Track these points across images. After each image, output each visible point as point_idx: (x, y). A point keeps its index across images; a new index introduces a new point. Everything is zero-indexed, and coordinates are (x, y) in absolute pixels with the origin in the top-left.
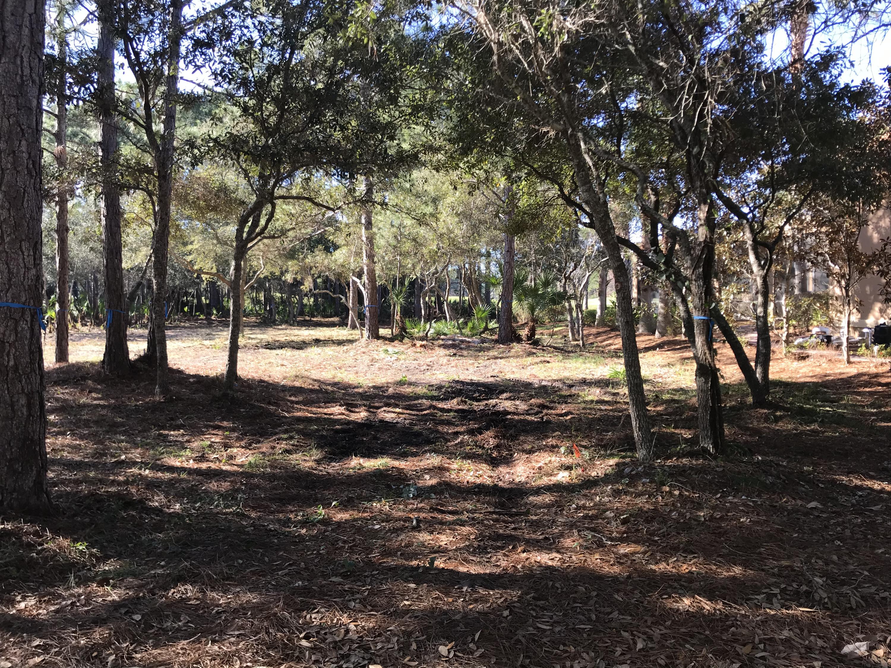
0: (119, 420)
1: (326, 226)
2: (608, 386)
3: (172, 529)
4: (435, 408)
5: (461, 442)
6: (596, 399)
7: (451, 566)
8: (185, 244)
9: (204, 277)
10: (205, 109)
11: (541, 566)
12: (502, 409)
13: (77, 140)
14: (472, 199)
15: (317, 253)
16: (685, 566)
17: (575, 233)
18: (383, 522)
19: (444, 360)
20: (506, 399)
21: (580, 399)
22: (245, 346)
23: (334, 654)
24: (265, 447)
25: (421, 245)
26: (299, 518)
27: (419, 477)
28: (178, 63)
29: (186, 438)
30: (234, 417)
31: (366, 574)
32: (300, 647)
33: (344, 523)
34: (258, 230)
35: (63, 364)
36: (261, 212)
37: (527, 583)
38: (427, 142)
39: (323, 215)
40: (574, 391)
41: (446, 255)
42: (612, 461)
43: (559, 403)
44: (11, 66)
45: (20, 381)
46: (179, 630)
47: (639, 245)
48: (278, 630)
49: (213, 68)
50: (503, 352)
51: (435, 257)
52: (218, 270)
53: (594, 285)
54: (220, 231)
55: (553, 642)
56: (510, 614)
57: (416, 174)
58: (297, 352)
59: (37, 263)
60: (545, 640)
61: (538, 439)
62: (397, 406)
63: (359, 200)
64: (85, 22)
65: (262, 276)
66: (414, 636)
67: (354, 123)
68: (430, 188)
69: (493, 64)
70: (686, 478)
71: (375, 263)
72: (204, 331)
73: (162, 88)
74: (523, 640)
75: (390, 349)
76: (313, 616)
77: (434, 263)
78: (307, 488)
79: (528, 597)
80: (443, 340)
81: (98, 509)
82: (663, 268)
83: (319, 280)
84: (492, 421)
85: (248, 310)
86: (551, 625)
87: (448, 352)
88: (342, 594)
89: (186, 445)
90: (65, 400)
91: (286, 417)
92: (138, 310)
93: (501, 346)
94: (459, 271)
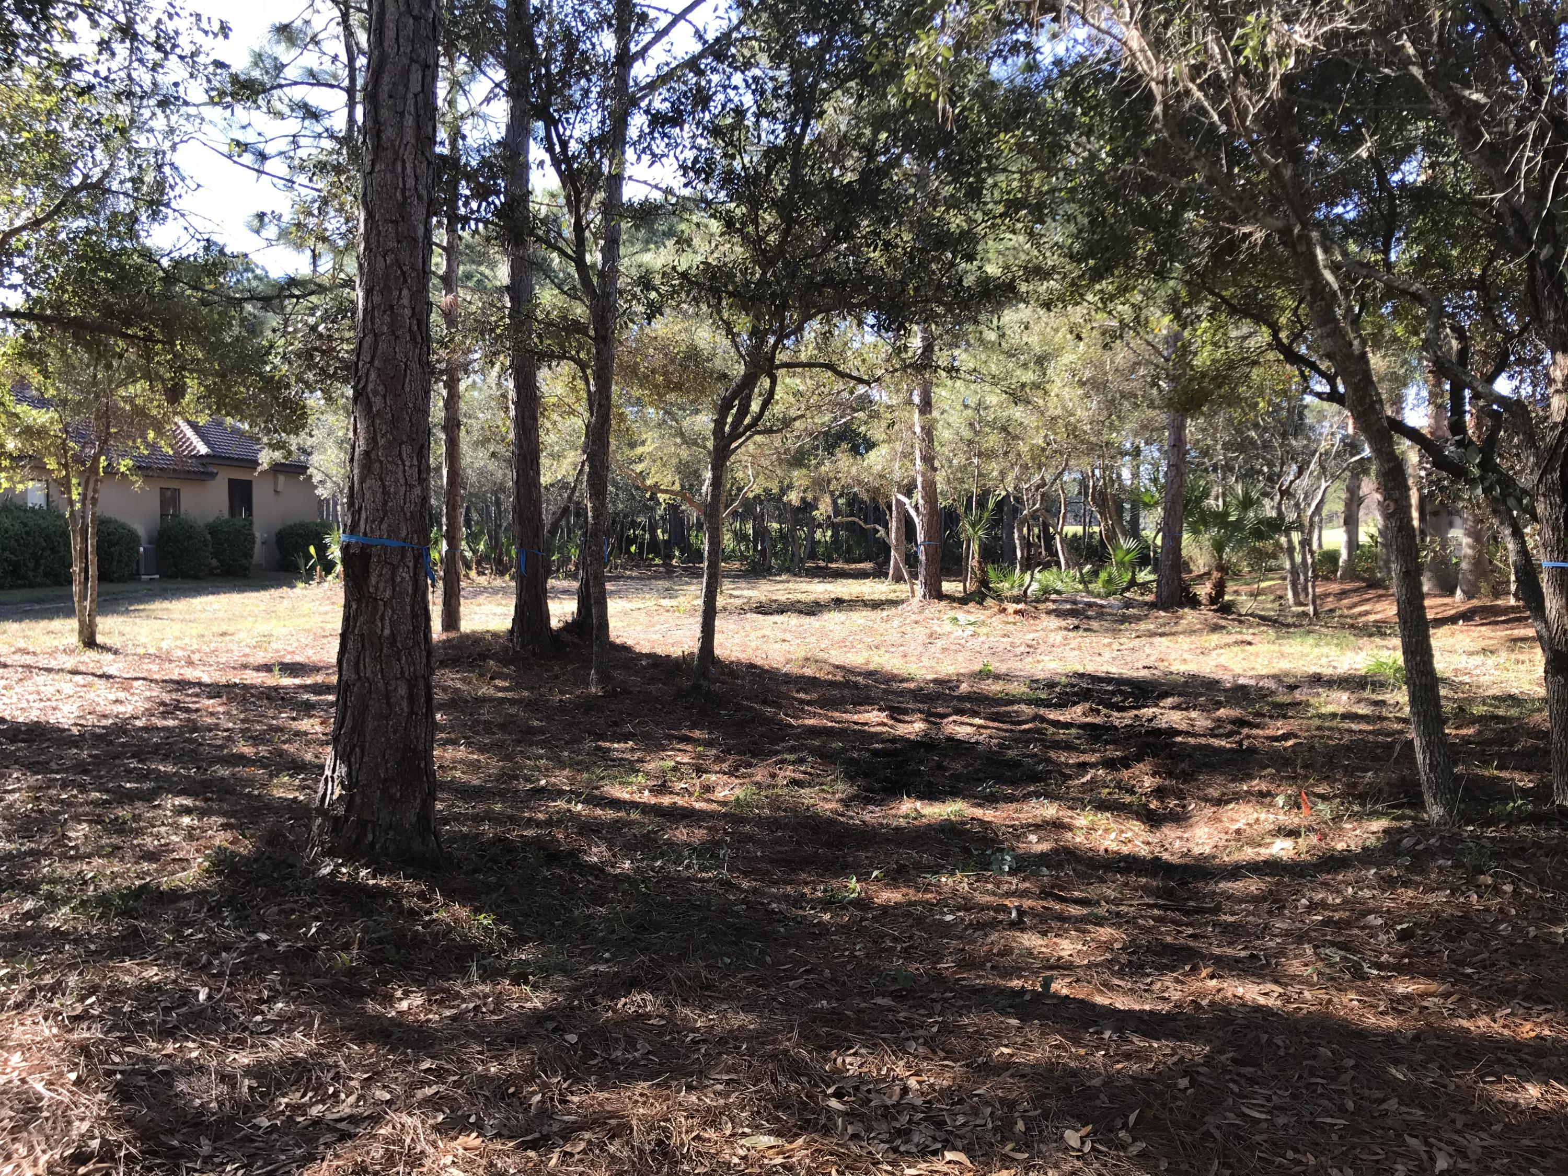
0: (536, 723)
1: (855, 410)
2: (1364, 689)
3: (619, 902)
4: (1043, 719)
5: (1093, 781)
6: (1341, 710)
7: (1081, 992)
8: (632, 445)
9: (661, 497)
10: (661, 226)
11: (1244, 1005)
12: (1164, 726)
13: (470, 284)
14: (1107, 357)
15: (839, 455)
16: (1528, 1026)
17: (1299, 412)
18: (959, 910)
19: (1058, 637)
20: (1173, 708)
21: (1312, 711)
22: (725, 609)
23: (884, 1126)
24: (760, 774)
25: (1015, 438)
26: (819, 894)
27: (1018, 837)
28: (623, 153)
29: (637, 755)
30: (711, 723)
31: (933, 996)
32: (828, 1109)
33: (894, 908)
34: (747, 421)
35: (452, 635)
36: (752, 391)
37: (1220, 1034)
38: (1029, 261)
39: (852, 393)
40: (1298, 695)
41: (1061, 454)
42: (1378, 825)
43: (1271, 717)
44: (389, 176)
45: (399, 660)
46: (634, 1064)
47: (1424, 432)
48: (792, 1079)
49: (681, 158)
50: (1164, 625)
51: (1040, 458)
52: (682, 486)
53: (1336, 505)
54: (685, 423)
55: (1275, 1144)
56: (1192, 1086)
57: (1010, 317)
58: (807, 620)
59: (423, 480)
60: (1258, 1138)
61: (1233, 781)
62: (975, 714)
63: (911, 365)
64: (488, 100)
65: (751, 495)
66: (1021, 1108)
67: (907, 237)
68: (1033, 339)
69: (1156, 119)
70: (1526, 861)
71: (935, 470)
72: (662, 584)
73: (600, 196)
74: (1217, 1134)
75: (962, 616)
76: (848, 1060)
77: (1040, 468)
78: (828, 845)
79: (1223, 1058)
80: (1054, 601)
81: (509, 863)
82: (1476, 472)
83: (840, 501)
84: (1148, 745)
85: (727, 550)
86: (1270, 1112)
87: (1063, 624)
88: (893, 1028)
89: (638, 765)
90: (457, 690)
91: (792, 726)
92: (560, 550)
93: (1162, 613)
94: (1083, 483)
